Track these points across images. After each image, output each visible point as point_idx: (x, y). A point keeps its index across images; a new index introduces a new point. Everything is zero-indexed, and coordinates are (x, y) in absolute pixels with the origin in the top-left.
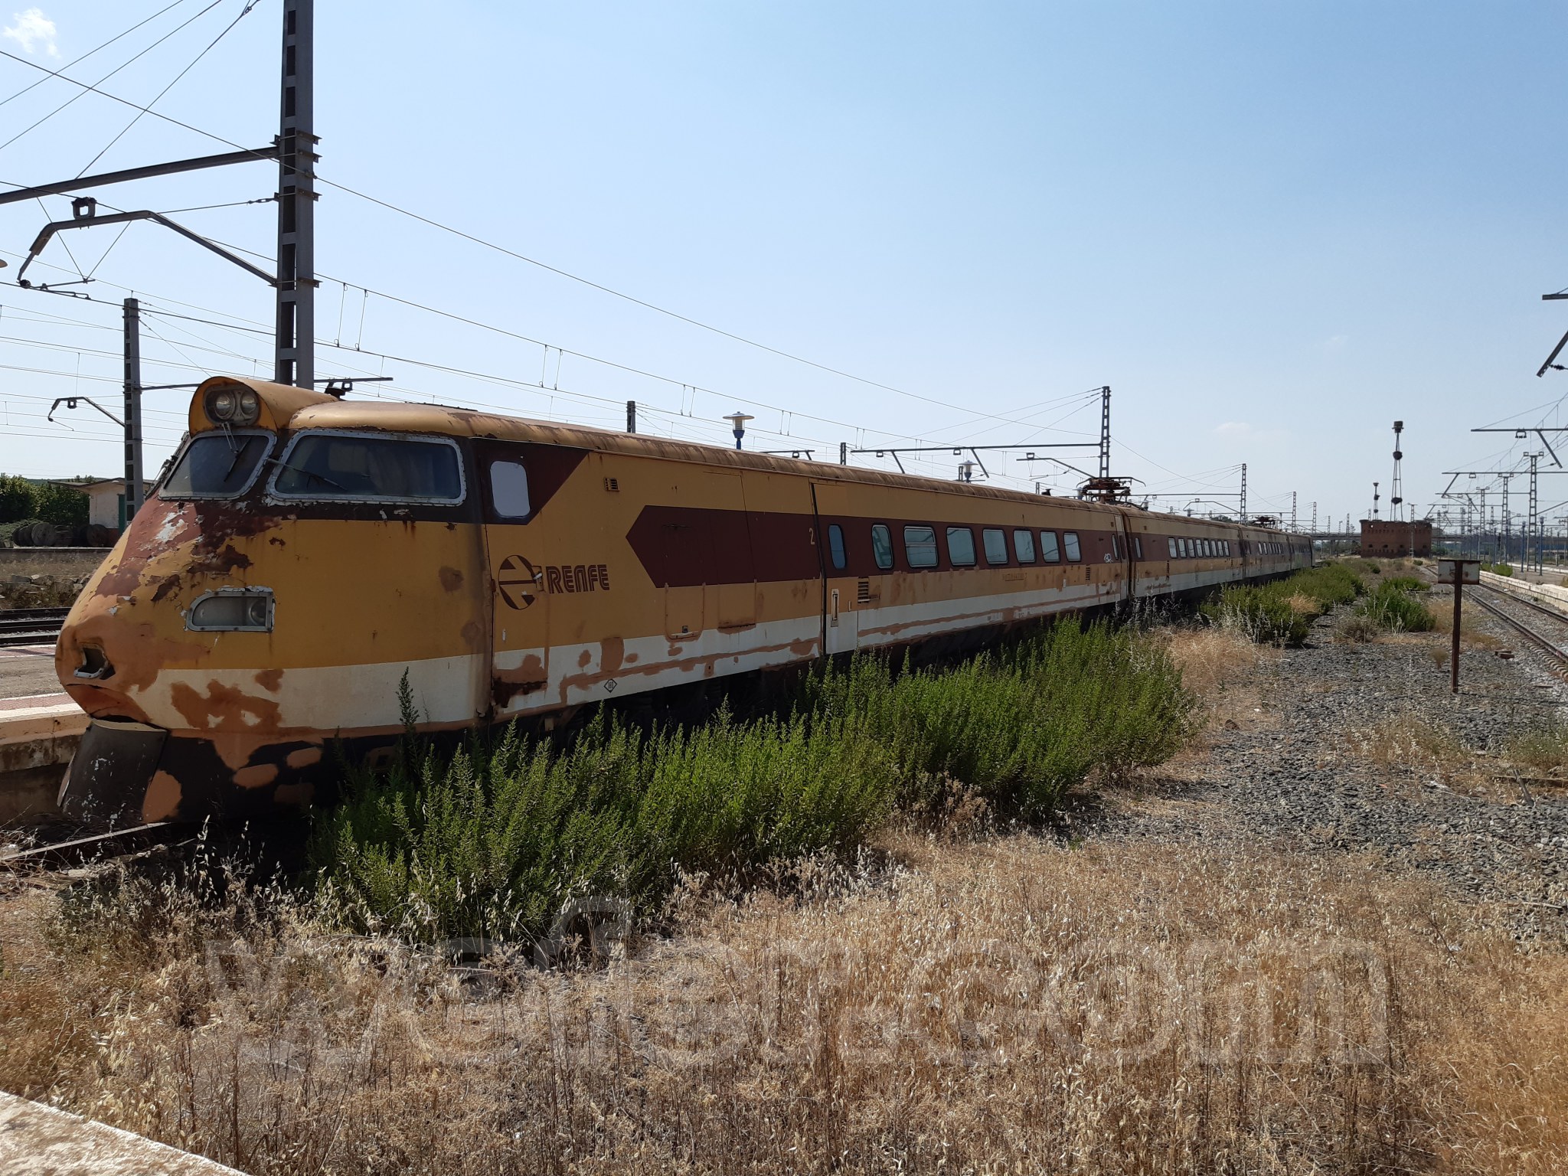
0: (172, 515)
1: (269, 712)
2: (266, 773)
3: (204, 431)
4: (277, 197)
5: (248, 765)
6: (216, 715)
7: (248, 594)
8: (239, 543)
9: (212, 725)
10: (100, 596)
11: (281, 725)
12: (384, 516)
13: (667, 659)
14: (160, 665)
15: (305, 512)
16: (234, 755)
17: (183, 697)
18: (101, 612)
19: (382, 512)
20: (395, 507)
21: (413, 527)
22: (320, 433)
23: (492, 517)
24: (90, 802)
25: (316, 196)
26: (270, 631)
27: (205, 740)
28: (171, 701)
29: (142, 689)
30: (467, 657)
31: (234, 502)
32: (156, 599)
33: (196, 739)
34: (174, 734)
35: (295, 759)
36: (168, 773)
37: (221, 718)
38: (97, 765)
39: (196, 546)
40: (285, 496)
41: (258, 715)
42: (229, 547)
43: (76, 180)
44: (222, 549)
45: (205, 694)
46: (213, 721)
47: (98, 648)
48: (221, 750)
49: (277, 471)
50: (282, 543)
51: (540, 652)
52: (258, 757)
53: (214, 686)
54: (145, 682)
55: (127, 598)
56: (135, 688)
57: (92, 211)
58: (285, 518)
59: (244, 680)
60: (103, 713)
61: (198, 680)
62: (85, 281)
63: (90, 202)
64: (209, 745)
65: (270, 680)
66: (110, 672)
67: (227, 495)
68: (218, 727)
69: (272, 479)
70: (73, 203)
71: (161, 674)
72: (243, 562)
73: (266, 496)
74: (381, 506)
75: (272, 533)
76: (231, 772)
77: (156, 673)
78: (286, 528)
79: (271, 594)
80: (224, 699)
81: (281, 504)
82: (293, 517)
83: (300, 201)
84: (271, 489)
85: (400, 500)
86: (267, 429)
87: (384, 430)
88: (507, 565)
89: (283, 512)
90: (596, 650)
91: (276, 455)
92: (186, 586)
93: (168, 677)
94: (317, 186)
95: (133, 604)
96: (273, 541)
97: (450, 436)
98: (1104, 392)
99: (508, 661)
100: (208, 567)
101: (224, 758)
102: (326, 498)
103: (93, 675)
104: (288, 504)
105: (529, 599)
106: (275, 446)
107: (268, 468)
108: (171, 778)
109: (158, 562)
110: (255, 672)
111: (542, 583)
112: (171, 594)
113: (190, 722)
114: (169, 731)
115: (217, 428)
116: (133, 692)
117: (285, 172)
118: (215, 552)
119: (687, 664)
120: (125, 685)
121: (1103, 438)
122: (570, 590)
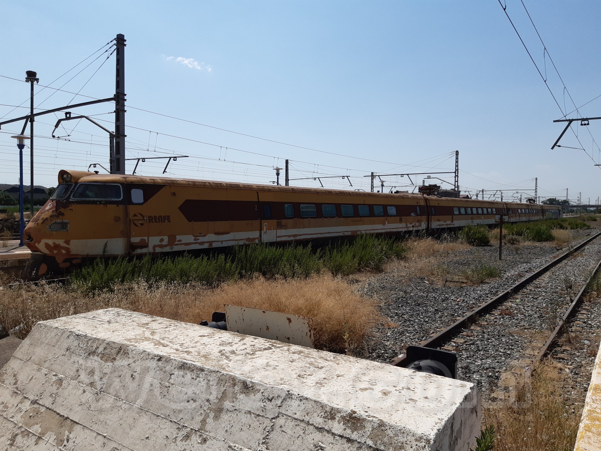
0: (50, 204)
1: (68, 250)
2: (67, 264)
3: (61, 183)
4: (115, 112)
5: (63, 262)
6: (56, 250)
7: (63, 222)
8: (62, 210)
9: (55, 253)
11: (71, 253)
12: (98, 203)
13: (193, 241)
14: (42, 238)
15: (78, 203)
16: (59, 260)
17: (47, 246)
18: (31, 226)
19: (98, 202)
20: (102, 201)
21: (106, 206)
22: (84, 183)
23: (131, 203)
24: (29, 270)
25: (125, 111)
26: (67, 231)
28: (45, 247)
29: (38, 244)
30: (122, 239)
31: (63, 200)
32: (42, 223)
33: (51, 256)
34: (47, 255)
35: (74, 262)
36: (45, 264)
37: (57, 251)
38: (31, 262)
39: (53, 211)
40: (74, 199)
41: (65, 251)
42: (60, 211)
43: (67, 106)
44: (58, 211)
45: (52, 245)
46: (55, 252)
47: (31, 234)
48: (57, 259)
49: (73, 193)
50: (72, 210)
51: (146, 238)
52: (65, 261)
53: (54, 243)
54: (39, 243)
55: (36, 223)
56: (37, 244)
57: (70, 115)
58: (74, 204)
59: (61, 242)
60: (33, 250)
61: (50, 242)
63: (70, 113)
64: (54, 257)
65: (67, 242)
66: (32, 240)
67: (62, 198)
68: (56, 253)
69: (72, 195)
70: (65, 113)
72: (63, 214)
73: (70, 199)
74: (98, 201)
75: (70, 208)
76: (59, 264)
77: (41, 240)
78: (73, 207)
79: (68, 222)
80: (57, 247)
81: (73, 201)
82: (75, 204)
83: (121, 113)
84: (72, 197)
85: (103, 199)
86: (73, 182)
87: (100, 182)
88: (135, 215)
89: (73, 203)
91: (74, 189)
92: (49, 220)
93: (44, 241)
95: (38, 225)
96: (70, 210)
98: (456, 153)
99: (135, 240)
100: (55, 216)
101: (57, 261)
102: (83, 199)
103: (29, 241)
104: (75, 201)
105: (142, 224)
106: (74, 186)
107: (72, 192)
109: (44, 215)
110: (64, 240)
111: (147, 220)
112: (46, 222)
113: (50, 252)
114: (46, 254)
115: (63, 182)
116: (37, 245)
117: (117, 105)
119: (202, 243)
121: (456, 170)
122: (156, 222)
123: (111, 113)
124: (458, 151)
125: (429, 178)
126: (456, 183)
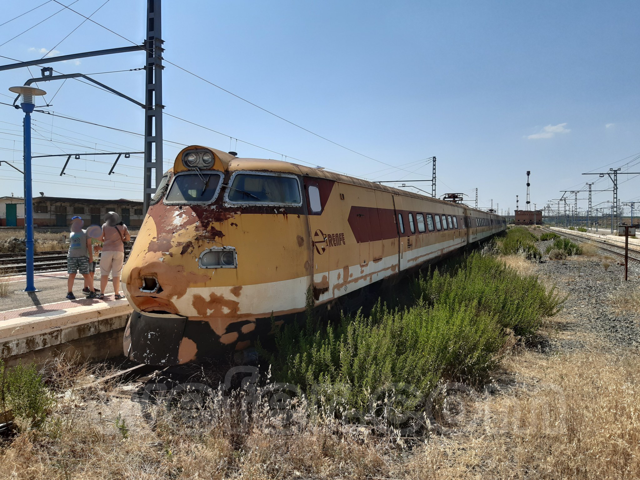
0: (177, 213)
1: (234, 306)
2: (233, 336)
3: (182, 172)
4: (145, 68)
5: (226, 333)
6: (211, 309)
7: (225, 250)
8: (217, 225)
9: (208, 314)
10: (152, 253)
11: (239, 313)
12: (276, 212)
13: (360, 275)
14: (188, 286)
15: (245, 210)
16: (219, 328)
17: (198, 301)
18: (155, 260)
19: (275, 210)
20: (280, 208)
21: (287, 217)
23: (310, 212)
24: (148, 354)
25: (163, 67)
26: (236, 268)
27: (205, 322)
28: (191, 303)
29: (178, 298)
30: (306, 277)
31: (209, 206)
32: (182, 253)
33: (200, 322)
34: (190, 319)
35: (246, 329)
36: (189, 339)
37: (213, 310)
38: (149, 335)
39: (196, 227)
40: (234, 203)
41: (229, 309)
42: (212, 228)
43: (41, 60)
44: (209, 228)
45: (208, 299)
46: (209, 312)
47: (154, 278)
48: (213, 326)
49: (227, 191)
50: (236, 225)
51: (326, 274)
52: (231, 328)
53: (213, 296)
54: (180, 294)
55: (167, 253)
56: (175, 297)
57: (51, 73)
58: (236, 213)
59: (225, 292)
60: (151, 310)
61: (205, 293)
62: (48, 105)
63: (50, 69)
64: (207, 324)
65: (236, 291)
66: (160, 290)
67: (204, 202)
68: (211, 314)
69: (226, 195)
70: (41, 70)
71: (188, 290)
72: (220, 234)
73: (225, 202)
74: (274, 207)
75: (231, 220)
76: (219, 337)
77: (186, 289)
78: (238, 218)
79: (234, 250)
80: (216, 301)
81: (233, 206)
82: (239, 213)
83: (157, 70)
84: (226, 199)
85: (281, 204)
86: (218, 171)
87: (271, 171)
88: (316, 234)
89: (235, 210)
90: (341, 271)
91: (226, 182)
92: (196, 247)
93: (192, 291)
94: (163, 63)
95: (172, 256)
96: (232, 224)
97: (296, 175)
99: (318, 278)
100: (205, 237)
101: (215, 330)
102: (252, 203)
103: (152, 291)
104: (236, 206)
105: (324, 250)
106: (224, 179)
107: (223, 189)
108: (191, 341)
109: (179, 235)
110: (231, 288)
111: (327, 242)
112: (190, 250)
113: (199, 313)
114: (187, 317)
115: (189, 170)
116: (174, 300)
117: (149, 56)
118: (206, 230)
119: (366, 277)
120: (171, 296)
121: (433, 178)
122: (335, 245)
123: (135, 70)
124: (435, 157)
125: (404, 186)
126: (434, 192)
